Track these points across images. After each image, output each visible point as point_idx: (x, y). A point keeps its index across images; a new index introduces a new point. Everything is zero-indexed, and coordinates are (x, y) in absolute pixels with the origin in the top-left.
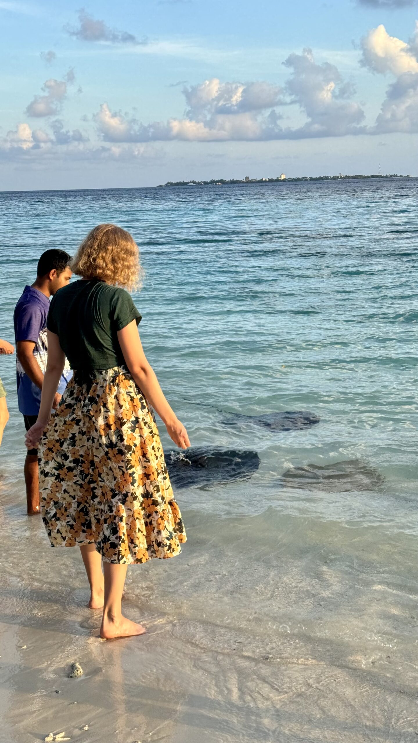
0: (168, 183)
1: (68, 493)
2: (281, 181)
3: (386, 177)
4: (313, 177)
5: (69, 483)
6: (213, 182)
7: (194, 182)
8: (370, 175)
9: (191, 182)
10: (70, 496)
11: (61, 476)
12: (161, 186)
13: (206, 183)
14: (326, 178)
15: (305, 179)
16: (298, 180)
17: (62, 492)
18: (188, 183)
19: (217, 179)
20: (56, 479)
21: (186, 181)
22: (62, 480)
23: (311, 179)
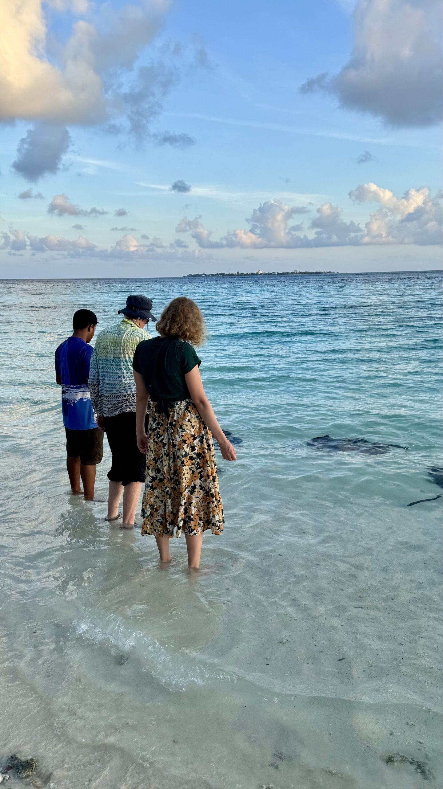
0: (190, 275)
1: (159, 498)
2: (259, 274)
3: (325, 273)
4: (279, 272)
5: (159, 491)
6: (217, 274)
7: (205, 275)
8: (314, 272)
9: (203, 274)
10: (160, 500)
11: (154, 486)
12: (185, 276)
13: (212, 275)
14: (287, 273)
15: (274, 273)
16: (270, 274)
17: (155, 497)
18: (202, 275)
19: (219, 273)
20: (150, 489)
21: (200, 274)
22: (155, 489)
23: (278, 273)
